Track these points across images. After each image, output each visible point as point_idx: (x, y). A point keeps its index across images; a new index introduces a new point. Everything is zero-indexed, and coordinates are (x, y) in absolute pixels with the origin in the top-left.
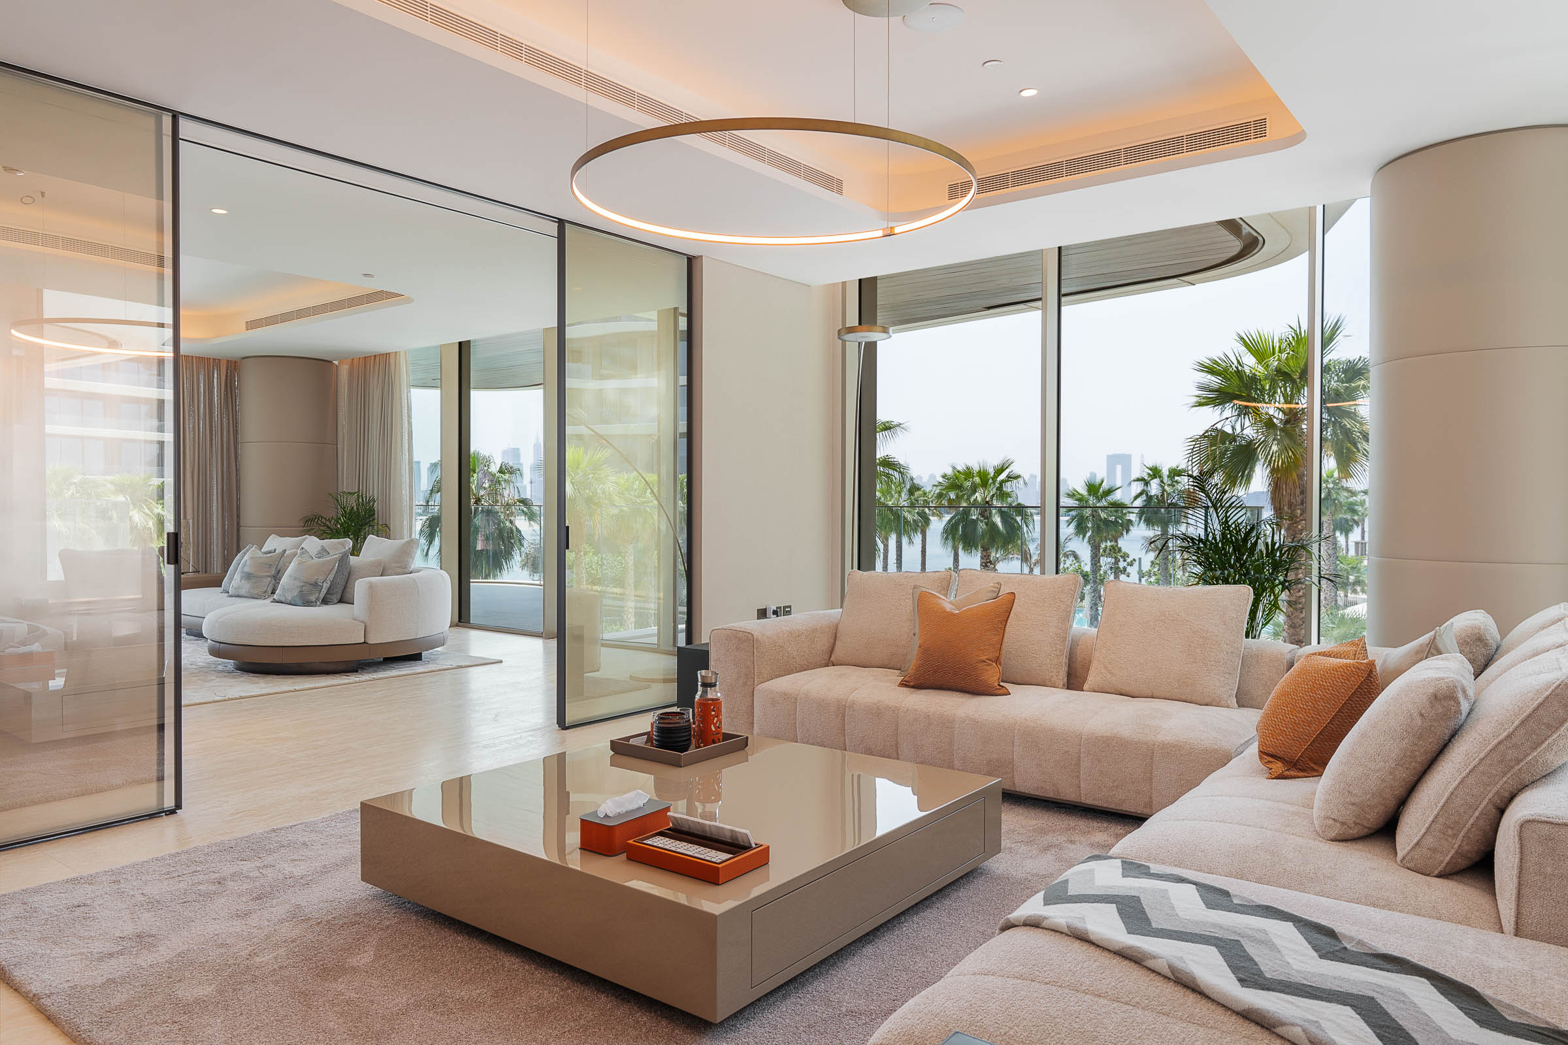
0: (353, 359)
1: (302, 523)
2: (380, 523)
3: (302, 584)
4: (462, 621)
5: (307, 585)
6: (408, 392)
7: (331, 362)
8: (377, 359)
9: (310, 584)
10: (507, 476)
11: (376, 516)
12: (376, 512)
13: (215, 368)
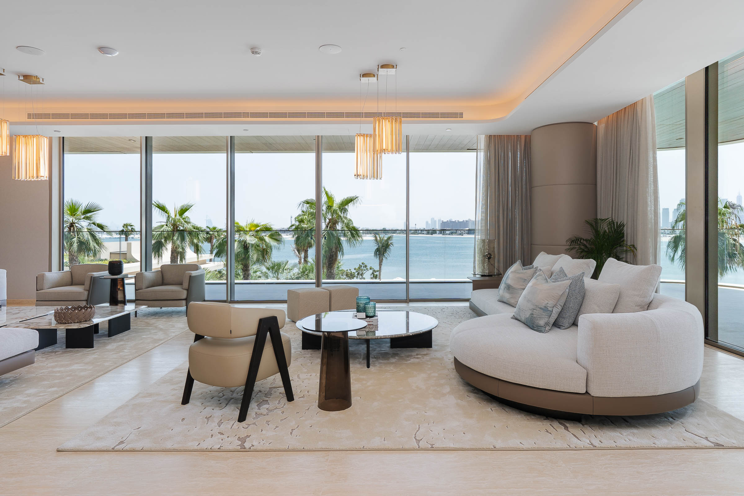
0: (609, 116)
1: (569, 243)
2: (629, 244)
3: (534, 307)
4: (709, 338)
5: (538, 309)
6: (654, 153)
7: (592, 124)
8: (627, 110)
9: (541, 308)
10: (731, 210)
11: (625, 238)
12: (625, 234)
13: (518, 142)
